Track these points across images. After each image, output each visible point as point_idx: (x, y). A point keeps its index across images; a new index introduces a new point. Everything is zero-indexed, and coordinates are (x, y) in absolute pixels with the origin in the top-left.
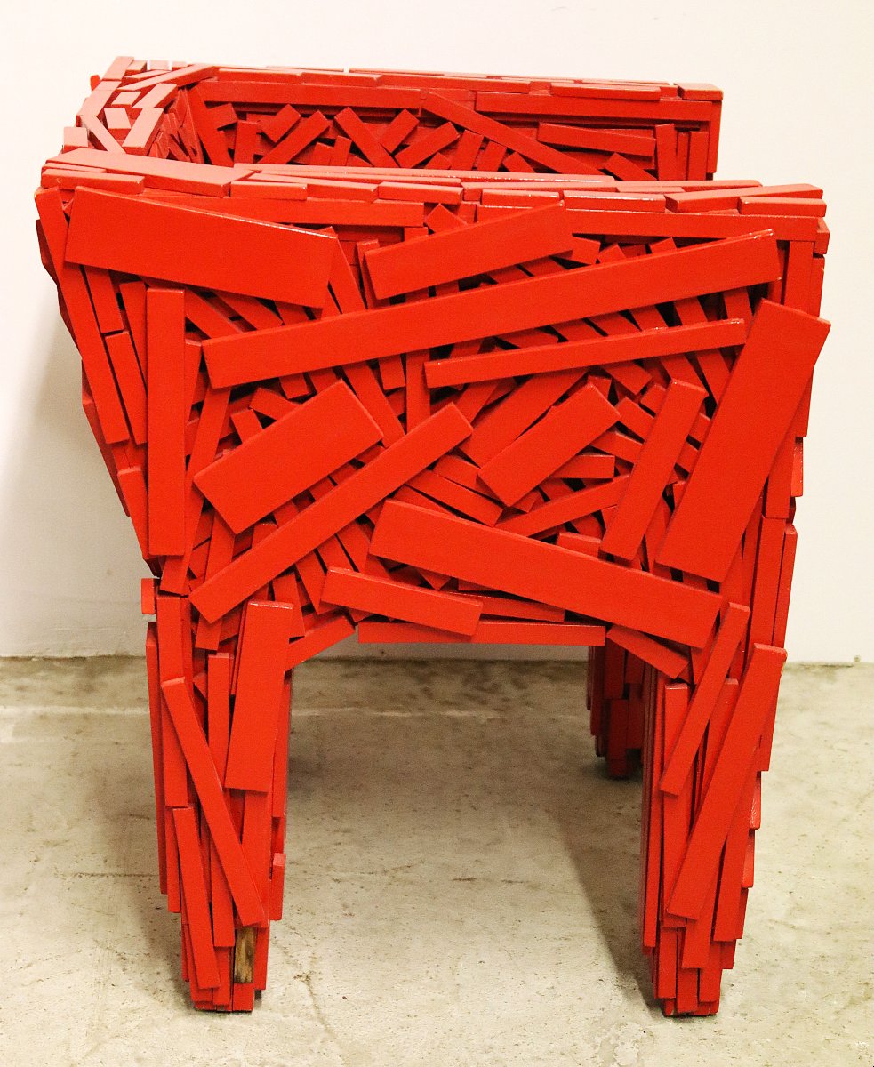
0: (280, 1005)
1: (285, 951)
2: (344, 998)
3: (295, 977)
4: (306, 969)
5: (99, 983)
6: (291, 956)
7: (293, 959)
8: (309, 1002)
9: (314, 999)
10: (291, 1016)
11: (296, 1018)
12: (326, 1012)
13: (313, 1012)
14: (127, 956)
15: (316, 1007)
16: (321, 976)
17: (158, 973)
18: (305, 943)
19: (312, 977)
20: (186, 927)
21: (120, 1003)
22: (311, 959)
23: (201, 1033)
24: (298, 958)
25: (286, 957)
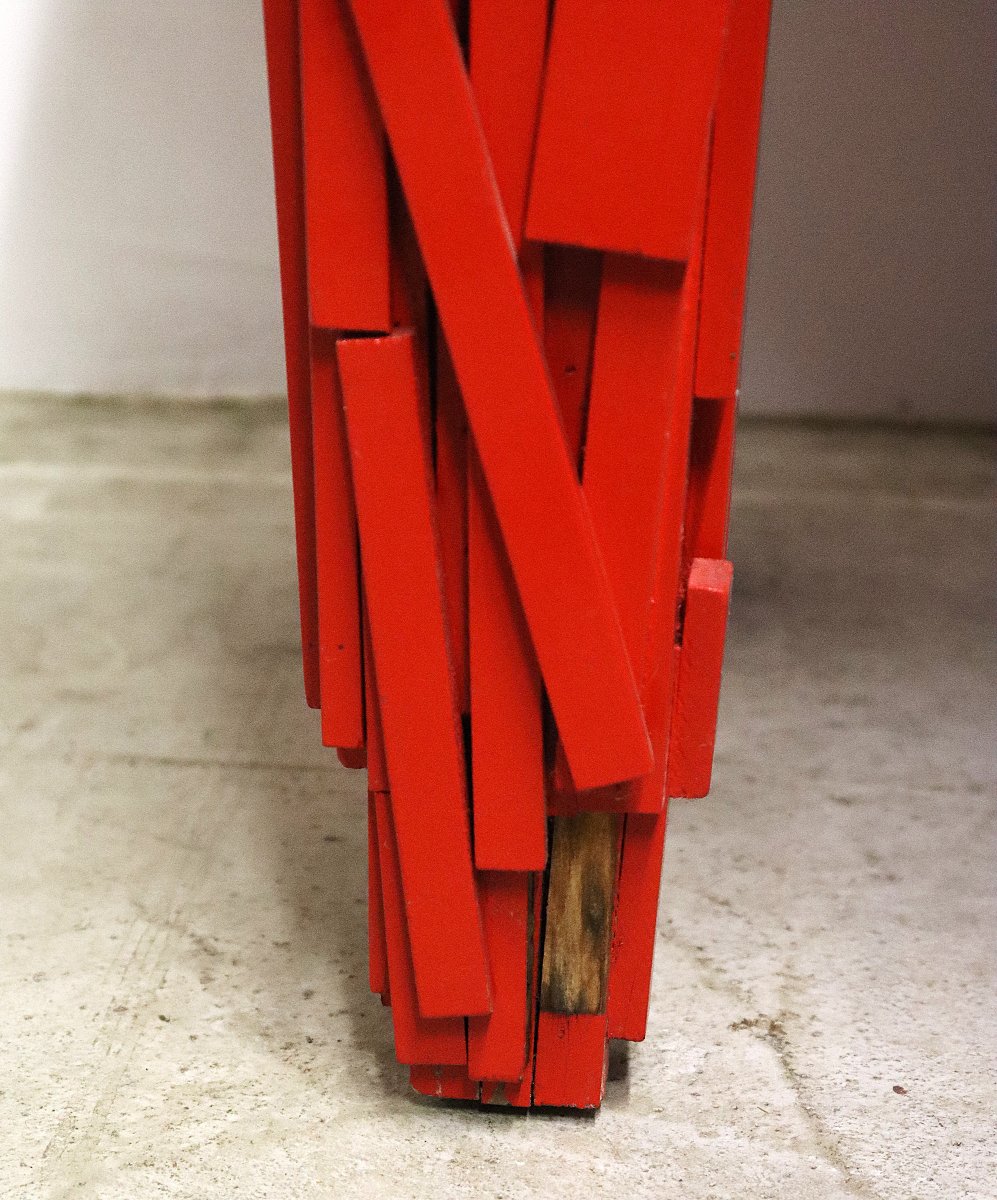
0: (689, 1100)
1: (700, 955)
2: (898, 1089)
3: (735, 1026)
4: (769, 1005)
5: (122, 1010)
6: (719, 970)
7: (726, 977)
8: (784, 1096)
9: (797, 1087)
10: (726, 1136)
11: (744, 1141)
12: (844, 1128)
13: (800, 1127)
14: (220, 946)
15: (809, 1113)
16: (817, 1026)
17: (308, 995)
18: (761, 940)
19: (789, 1026)
20: (381, 798)
21: (175, 1067)
22: (781, 981)
23: (427, 1169)
24: (740, 974)
25: (705, 973)
